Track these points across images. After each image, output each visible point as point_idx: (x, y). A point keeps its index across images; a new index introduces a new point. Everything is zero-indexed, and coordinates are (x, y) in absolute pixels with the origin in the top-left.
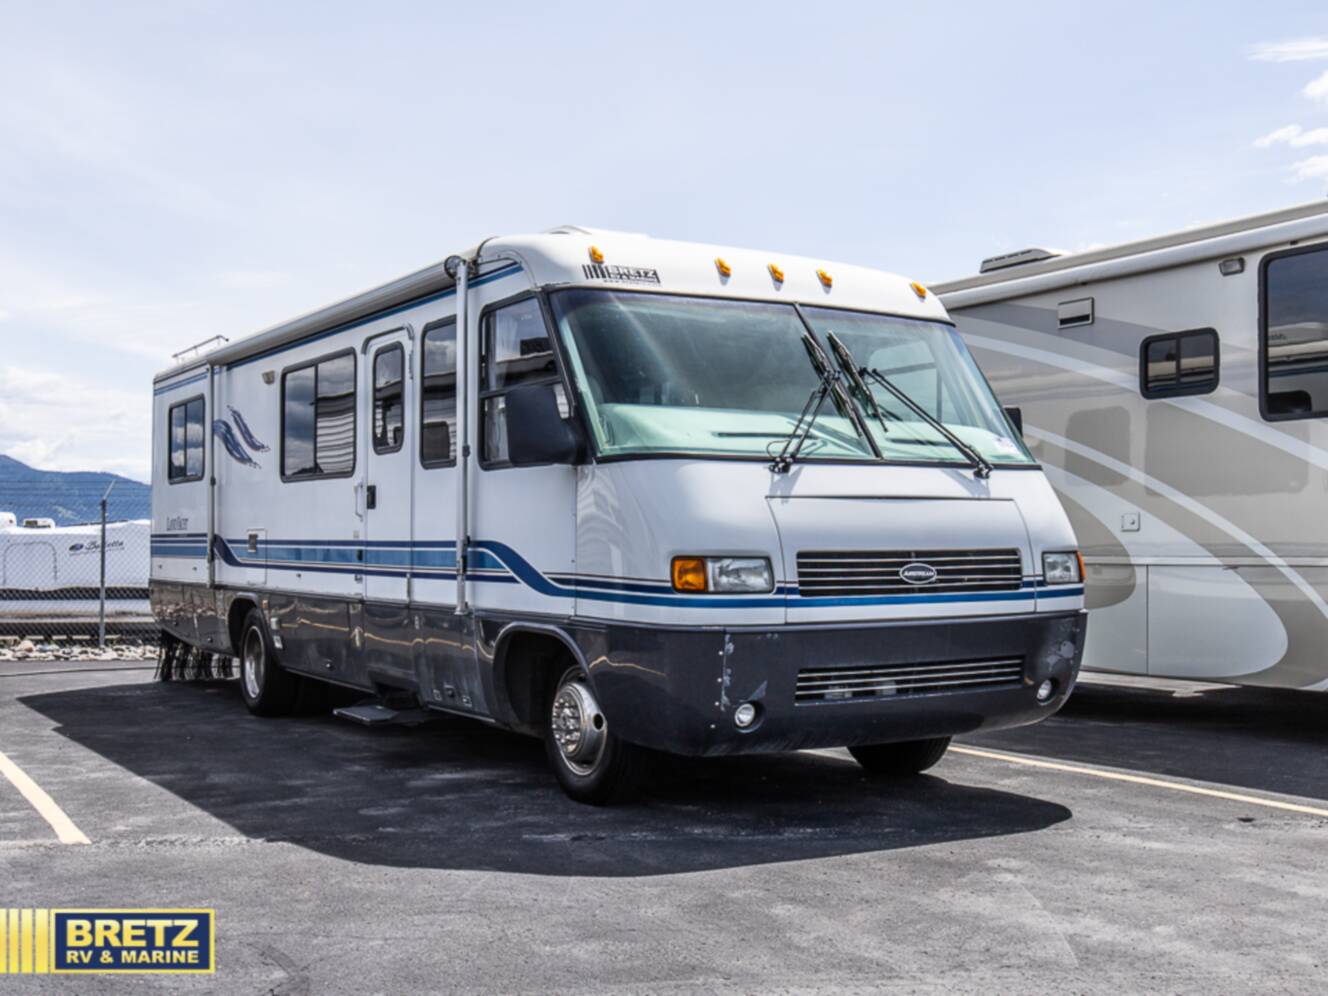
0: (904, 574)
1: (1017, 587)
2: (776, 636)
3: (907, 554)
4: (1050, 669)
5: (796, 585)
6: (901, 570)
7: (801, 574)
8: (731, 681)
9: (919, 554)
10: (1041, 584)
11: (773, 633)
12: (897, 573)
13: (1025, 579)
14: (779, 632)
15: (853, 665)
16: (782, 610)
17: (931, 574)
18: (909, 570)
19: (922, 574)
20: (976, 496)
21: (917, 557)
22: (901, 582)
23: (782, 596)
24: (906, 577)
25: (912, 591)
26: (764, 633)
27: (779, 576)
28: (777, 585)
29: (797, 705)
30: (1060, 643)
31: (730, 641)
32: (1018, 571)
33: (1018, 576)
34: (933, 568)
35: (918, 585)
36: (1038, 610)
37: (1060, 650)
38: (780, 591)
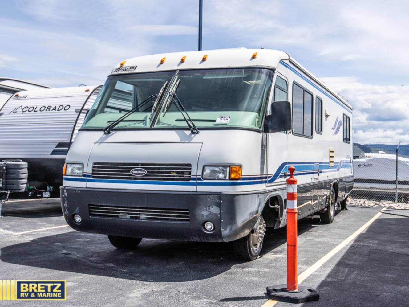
0: (133, 172)
1: (189, 180)
2: (79, 191)
3: (137, 164)
4: (205, 217)
5: (91, 174)
6: (132, 170)
7: (93, 170)
8: (67, 205)
9: (142, 164)
10: (199, 179)
11: (78, 190)
12: (129, 172)
13: (192, 177)
14: (80, 190)
15: (107, 205)
16: (85, 183)
17: (144, 172)
18: (134, 170)
19: (140, 172)
20: (183, 141)
21: (141, 166)
22: (131, 175)
23: (85, 177)
24: (133, 173)
25: (136, 179)
26: (76, 190)
27: (85, 171)
28: (84, 174)
29: (90, 217)
30: (209, 206)
31: (66, 192)
32: (190, 173)
33: (190, 175)
34: (146, 170)
35: (139, 176)
36: (198, 191)
37: (209, 209)
38: (85, 176)
